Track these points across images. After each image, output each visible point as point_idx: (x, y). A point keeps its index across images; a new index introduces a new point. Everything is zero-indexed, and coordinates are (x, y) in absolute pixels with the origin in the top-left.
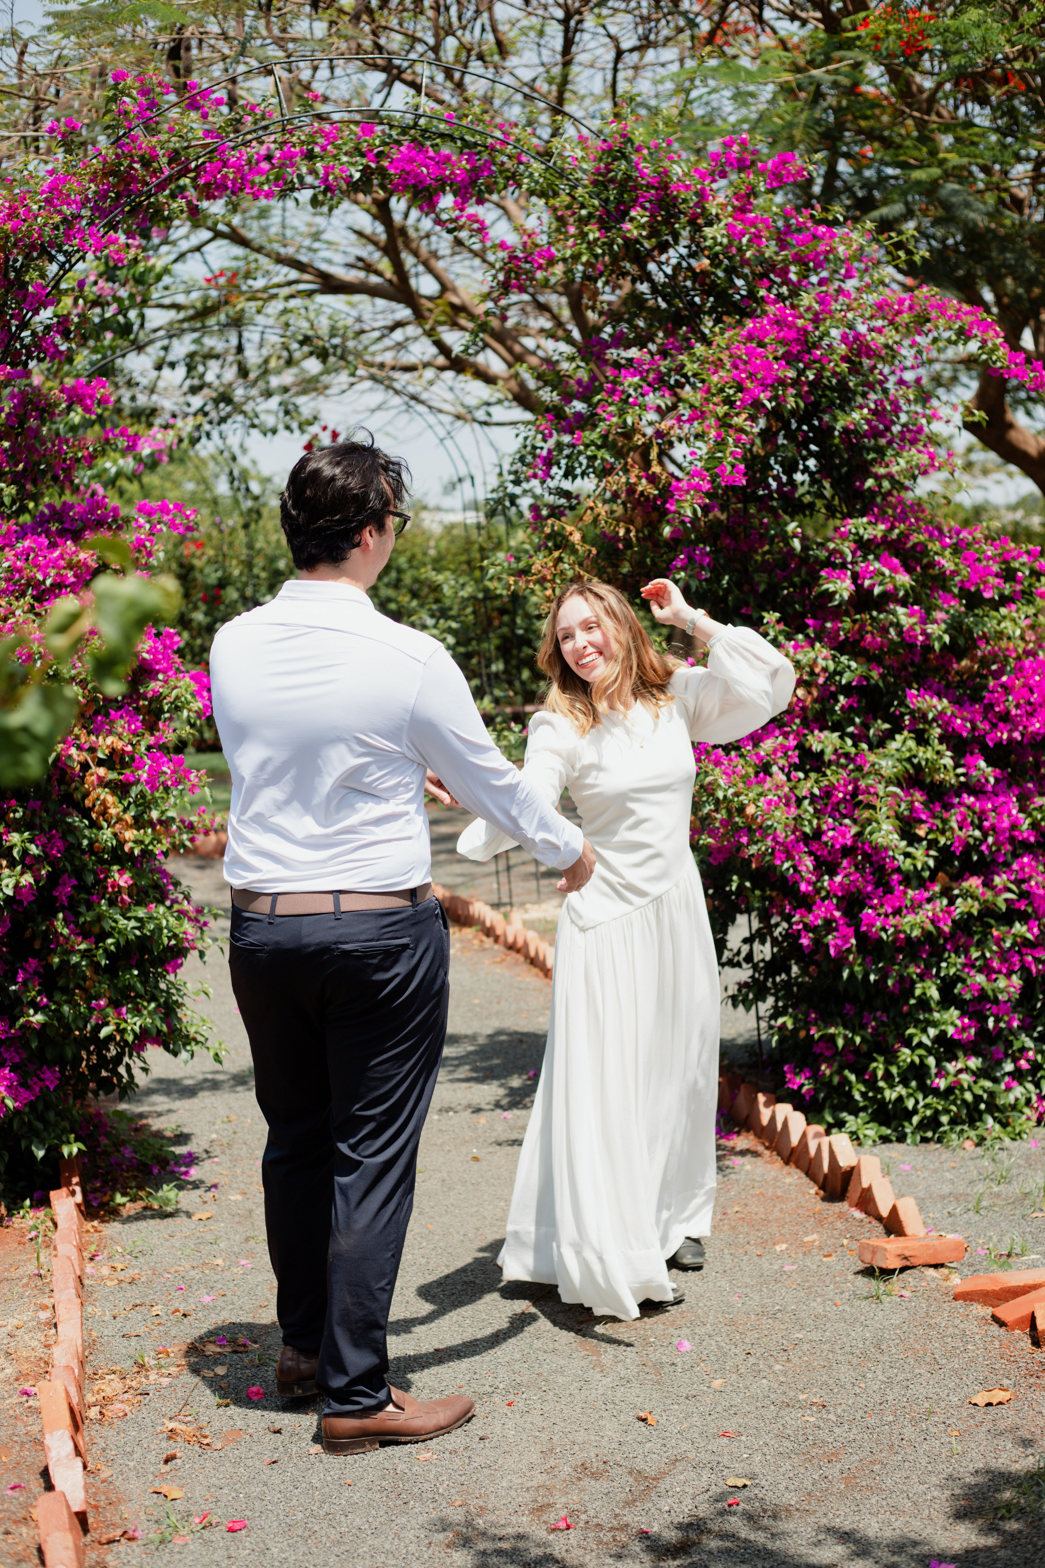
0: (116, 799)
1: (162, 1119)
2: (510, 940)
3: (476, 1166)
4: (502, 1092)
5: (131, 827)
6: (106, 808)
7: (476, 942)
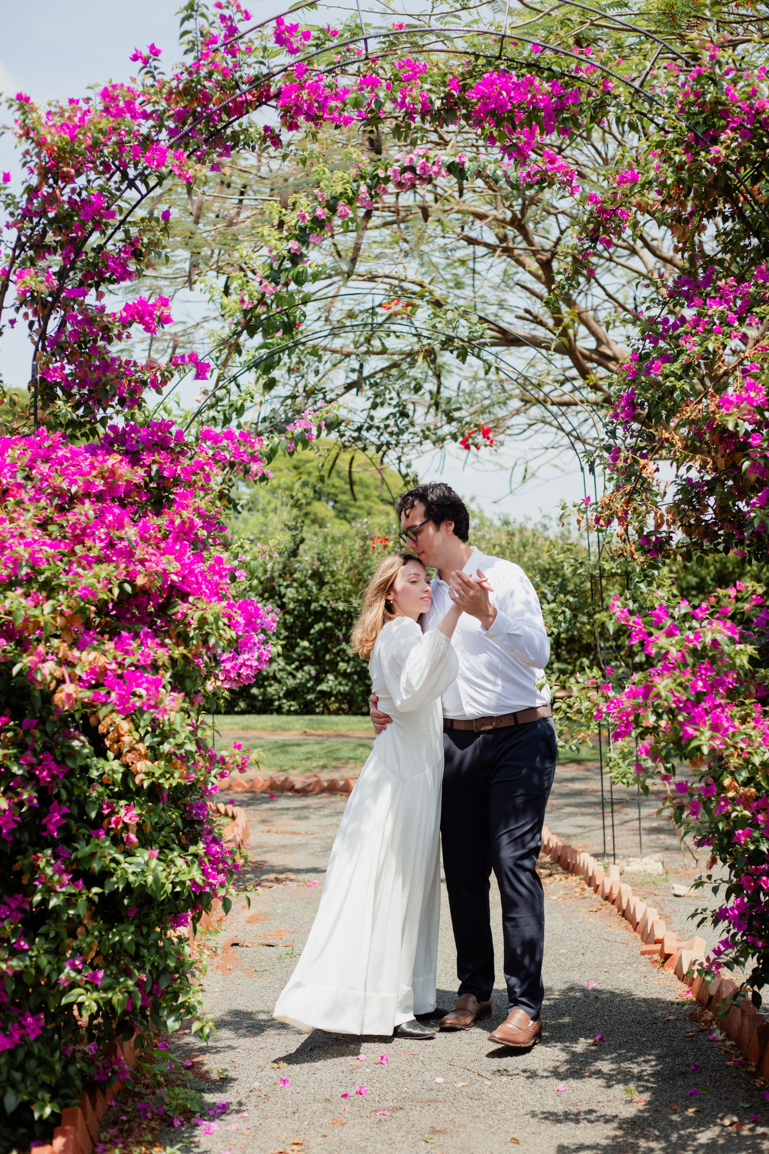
0: (131, 726)
1: (218, 1056)
2: (607, 890)
3: (513, 1148)
4: (563, 1056)
5: (146, 757)
6: (121, 736)
7: (578, 890)
